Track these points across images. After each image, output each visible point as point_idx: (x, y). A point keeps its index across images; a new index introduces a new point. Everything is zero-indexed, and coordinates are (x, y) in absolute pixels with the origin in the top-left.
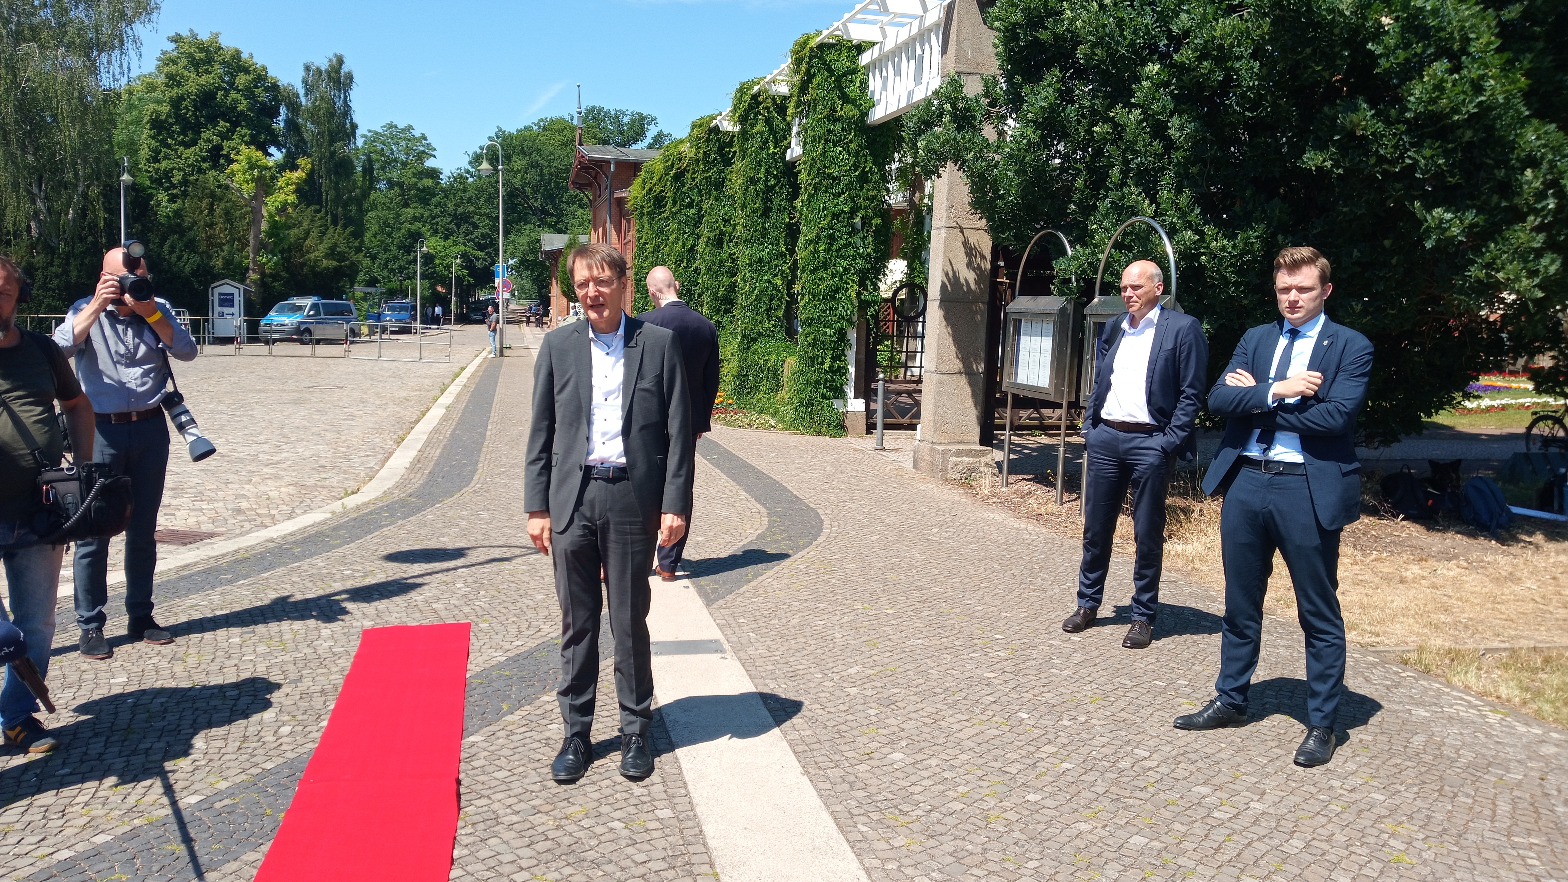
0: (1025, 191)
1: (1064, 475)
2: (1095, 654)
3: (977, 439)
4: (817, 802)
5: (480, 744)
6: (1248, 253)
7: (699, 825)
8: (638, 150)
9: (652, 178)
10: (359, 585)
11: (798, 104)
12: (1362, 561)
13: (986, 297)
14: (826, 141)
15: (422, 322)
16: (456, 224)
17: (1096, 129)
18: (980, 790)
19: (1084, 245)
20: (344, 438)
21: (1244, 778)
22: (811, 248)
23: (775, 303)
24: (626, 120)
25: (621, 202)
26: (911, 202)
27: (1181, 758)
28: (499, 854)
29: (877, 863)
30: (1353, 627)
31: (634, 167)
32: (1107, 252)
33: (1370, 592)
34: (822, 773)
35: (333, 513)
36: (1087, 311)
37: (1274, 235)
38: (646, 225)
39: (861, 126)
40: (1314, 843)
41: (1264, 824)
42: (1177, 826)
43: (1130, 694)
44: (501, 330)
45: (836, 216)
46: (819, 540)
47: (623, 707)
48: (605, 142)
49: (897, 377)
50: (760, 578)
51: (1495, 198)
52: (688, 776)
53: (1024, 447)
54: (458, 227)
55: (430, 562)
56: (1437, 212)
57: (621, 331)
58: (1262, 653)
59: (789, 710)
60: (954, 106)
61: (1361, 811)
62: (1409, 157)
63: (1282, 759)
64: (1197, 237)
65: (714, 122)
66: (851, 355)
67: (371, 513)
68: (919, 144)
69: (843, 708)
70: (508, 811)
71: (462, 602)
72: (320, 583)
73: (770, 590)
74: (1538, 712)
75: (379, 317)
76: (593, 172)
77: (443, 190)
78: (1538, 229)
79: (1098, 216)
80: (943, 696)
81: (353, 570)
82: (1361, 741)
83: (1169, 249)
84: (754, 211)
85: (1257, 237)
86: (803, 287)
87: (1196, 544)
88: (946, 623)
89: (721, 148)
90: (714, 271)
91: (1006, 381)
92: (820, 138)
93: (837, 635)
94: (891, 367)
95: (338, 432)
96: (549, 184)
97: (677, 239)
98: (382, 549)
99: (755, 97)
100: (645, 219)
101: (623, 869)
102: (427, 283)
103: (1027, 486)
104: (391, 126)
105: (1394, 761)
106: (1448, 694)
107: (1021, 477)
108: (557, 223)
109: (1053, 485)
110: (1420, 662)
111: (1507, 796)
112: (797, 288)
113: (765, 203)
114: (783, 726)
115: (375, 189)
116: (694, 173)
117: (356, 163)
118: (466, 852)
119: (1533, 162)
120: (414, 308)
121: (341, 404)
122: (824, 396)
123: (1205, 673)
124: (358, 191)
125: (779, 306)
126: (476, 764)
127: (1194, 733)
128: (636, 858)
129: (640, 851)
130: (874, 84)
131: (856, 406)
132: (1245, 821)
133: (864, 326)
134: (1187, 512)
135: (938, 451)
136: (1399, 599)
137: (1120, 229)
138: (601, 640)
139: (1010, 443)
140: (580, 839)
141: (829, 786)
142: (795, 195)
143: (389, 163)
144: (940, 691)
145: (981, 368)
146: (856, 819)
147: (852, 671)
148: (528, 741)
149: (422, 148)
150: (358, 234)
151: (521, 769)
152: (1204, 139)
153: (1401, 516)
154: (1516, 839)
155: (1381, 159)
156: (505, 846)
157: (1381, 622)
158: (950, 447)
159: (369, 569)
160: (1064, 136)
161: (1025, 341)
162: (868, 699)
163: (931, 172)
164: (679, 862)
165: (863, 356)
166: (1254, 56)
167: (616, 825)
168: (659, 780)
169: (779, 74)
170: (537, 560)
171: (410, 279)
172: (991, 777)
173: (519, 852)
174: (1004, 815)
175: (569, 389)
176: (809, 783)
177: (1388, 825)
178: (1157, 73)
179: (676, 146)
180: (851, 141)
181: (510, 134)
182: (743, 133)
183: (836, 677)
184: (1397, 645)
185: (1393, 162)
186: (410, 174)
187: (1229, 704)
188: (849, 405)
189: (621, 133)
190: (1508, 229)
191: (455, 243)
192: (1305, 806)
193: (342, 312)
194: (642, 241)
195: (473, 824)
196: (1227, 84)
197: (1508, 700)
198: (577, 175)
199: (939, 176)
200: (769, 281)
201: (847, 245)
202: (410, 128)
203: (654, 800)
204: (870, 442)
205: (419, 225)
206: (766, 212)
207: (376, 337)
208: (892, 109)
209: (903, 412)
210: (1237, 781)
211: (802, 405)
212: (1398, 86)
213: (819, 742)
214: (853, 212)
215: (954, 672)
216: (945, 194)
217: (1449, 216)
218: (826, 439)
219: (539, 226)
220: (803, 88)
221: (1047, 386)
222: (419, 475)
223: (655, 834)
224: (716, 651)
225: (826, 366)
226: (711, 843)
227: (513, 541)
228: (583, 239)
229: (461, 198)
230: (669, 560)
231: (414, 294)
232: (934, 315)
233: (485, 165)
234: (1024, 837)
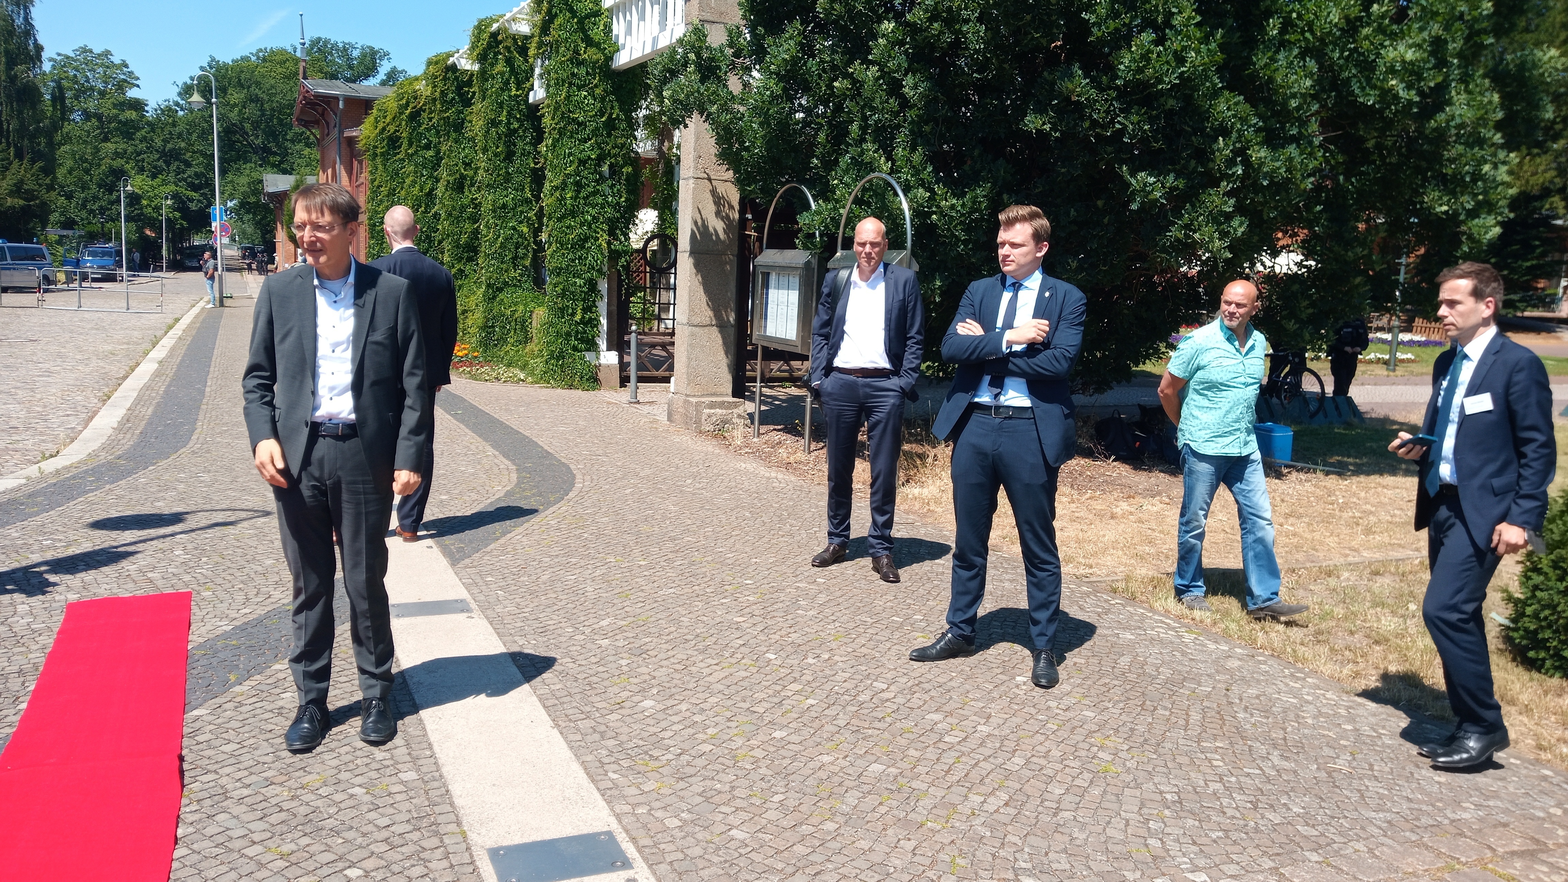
0: (770, 143)
1: (812, 424)
2: (839, 594)
3: (730, 391)
4: (568, 754)
5: (204, 718)
6: (976, 211)
7: (445, 785)
8: (370, 86)
9: (385, 117)
10: (60, 556)
11: (540, 45)
12: (1078, 500)
13: (735, 249)
14: (570, 84)
15: (128, 269)
16: (165, 162)
17: (836, 84)
18: (728, 731)
19: (827, 200)
20: (39, 396)
21: (972, 703)
22: (557, 194)
23: (521, 251)
24: (356, 53)
25: (351, 141)
26: (660, 151)
27: (916, 688)
28: (228, 829)
29: (627, 808)
30: (1069, 561)
31: (366, 105)
32: (848, 207)
33: (1085, 528)
34: (572, 725)
35: (28, 478)
36: (830, 265)
37: (999, 194)
38: (380, 167)
39: (606, 70)
40: (1034, 759)
41: (989, 745)
42: (912, 752)
43: (870, 631)
44: (220, 277)
45: (582, 162)
46: (571, 495)
47: (362, 671)
48: (333, 77)
49: (651, 329)
50: (509, 536)
51: (1193, 163)
52: (433, 737)
53: (775, 398)
54: (168, 165)
55: (143, 529)
56: (1142, 175)
57: (351, 279)
58: (988, 587)
59: (538, 665)
60: (698, 55)
61: (1074, 728)
62: (1119, 122)
63: (1006, 684)
64: (928, 194)
65: (451, 59)
66: (602, 307)
67: (74, 477)
68: (664, 93)
69: (593, 660)
70: (238, 784)
71: (181, 570)
72: (14, 555)
73: (519, 547)
74: (1226, 630)
75: (77, 263)
76: (320, 109)
77: (149, 123)
78: (1229, 194)
79: (840, 172)
80: (693, 642)
81: (52, 539)
82: (1075, 664)
83: (905, 206)
84: (496, 155)
85: (984, 196)
86: (550, 235)
87: (931, 488)
88: (698, 571)
89: (459, 88)
90: (455, 217)
91: (756, 334)
92: (564, 81)
93: (589, 589)
94: (643, 318)
95: (32, 390)
96: (271, 120)
97: (414, 182)
98: (87, 516)
99: (494, 35)
100: (379, 160)
101: (364, 835)
102: (133, 226)
103: (777, 436)
104: (85, 50)
105: (1103, 681)
106: (1151, 618)
107: (772, 427)
108: (281, 162)
109: (801, 435)
110: (1127, 590)
111: (1198, 707)
112: (544, 237)
113: (509, 146)
114: (533, 682)
115: (69, 120)
116: (431, 113)
117: (43, 90)
118: (191, 829)
119: (1225, 132)
120: (119, 253)
121: (35, 359)
122: (575, 349)
123: (939, 608)
124: (47, 122)
125: (525, 254)
126: (200, 738)
127: (928, 664)
128: (378, 822)
129: (383, 815)
130: (618, 28)
131: (609, 358)
132: (972, 743)
133: (615, 277)
134: (922, 457)
135: (692, 403)
136: (1109, 533)
137: (860, 185)
138: (336, 604)
139: (761, 395)
140: (318, 807)
141: (579, 737)
142: (539, 139)
143: (84, 91)
144: (691, 637)
145: (732, 318)
146: (606, 767)
147: (604, 623)
148: (258, 711)
149: (123, 77)
150: (49, 170)
151: (252, 741)
152: (936, 99)
153: (1113, 457)
154: (1205, 744)
155: (1094, 123)
156: (235, 821)
157: (1095, 554)
158: (703, 400)
159: (72, 538)
160: (807, 89)
161: (773, 293)
162: (620, 650)
163: (678, 122)
164: (425, 823)
165: (614, 308)
166: (980, 20)
167: (357, 790)
168: (402, 742)
169: (520, 12)
170: (265, 523)
171: (113, 220)
172: (739, 718)
173: (250, 826)
174: (751, 753)
175: (291, 339)
176: (559, 736)
177: (1097, 739)
178: (893, 31)
179: (411, 84)
180: (596, 86)
181: (225, 64)
182: (483, 72)
183: (588, 631)
184: (1108, 575)
185: (1104, 127)
186: (109, 104)
187: (960, 636)
188: (602, 357)
189: (351, 67)
190: (1204, 193)
191: (165, 183)
192: (1025, 726)
193: (34, 256)
194: (376, 183)
195: (198, 801)
196: (957, 46)
197: (1201, 622)
198: (302, 111)
199: (686, 126)
200: (514, 228)
201: (595, 193)
202: (107, 53)
203: (398, 763)
204: (624, 395)
205: (122, 162)
206: (509, 156)
207: (76, 285)
208: (637, 54)
209: (657, 365)
210: (966, 707)
211: (552, 357)
212: (1110, 54)
213: (570, 695)
214: (600, 159)
215: (705, 619)
216: (693, 144)
217: (1152, 180)
218: (578, 393)
219: (261, 166)
220: (545, 28)
221: (794, 338)
222: (128, 436)
223: (399, 797)
224: (462, 611)
225: (578, 318)
226: (458, 802)
227: (238, 505)
228: (311, 180)
229: (170, 133)
230: (411, 520)
231: (118, 237)
232: (685, 264)
233: (196, 98)
234: (771, 773)
